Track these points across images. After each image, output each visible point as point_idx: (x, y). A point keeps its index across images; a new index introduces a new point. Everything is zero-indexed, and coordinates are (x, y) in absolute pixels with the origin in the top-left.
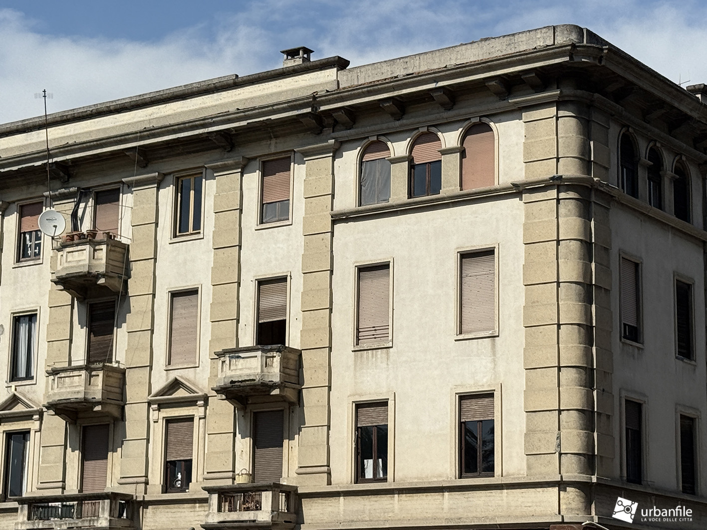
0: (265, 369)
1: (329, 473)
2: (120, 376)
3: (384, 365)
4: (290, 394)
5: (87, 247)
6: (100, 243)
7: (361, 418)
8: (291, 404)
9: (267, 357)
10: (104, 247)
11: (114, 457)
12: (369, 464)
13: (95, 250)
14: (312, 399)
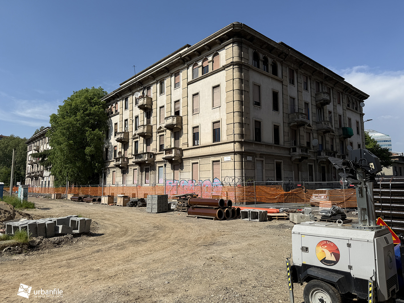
0: (173, 121)
1: (188, 144)
2: (151, 127)
3: (198, 118)
4: (179, 126)
5: (142, 99)
6: (145, 98)
7: (194, 131)
8: (181, 129)
9: (173, 118)
10: (146, 98)
11: (151, 145)
12: (196, 141)
13: (144, 99)
14: (185, 127)
